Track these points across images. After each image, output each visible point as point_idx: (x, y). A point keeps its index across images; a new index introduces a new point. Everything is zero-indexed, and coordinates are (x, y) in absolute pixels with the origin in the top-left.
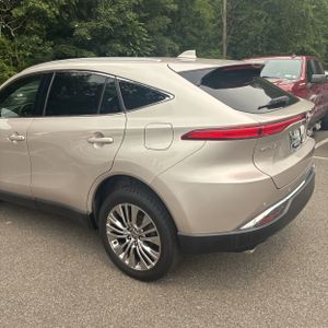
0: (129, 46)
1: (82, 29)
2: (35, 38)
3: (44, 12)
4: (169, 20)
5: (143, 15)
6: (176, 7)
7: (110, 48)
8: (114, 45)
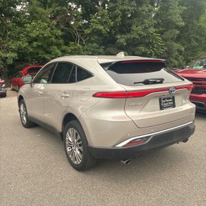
0: (149, 48)
1: (121, 39)
2: (95, 45)
3: (101, 31)
4: (178, 32)
5: (161, 29)
6: (183, 24)
7: (137, 49)
8: (139, 48)
